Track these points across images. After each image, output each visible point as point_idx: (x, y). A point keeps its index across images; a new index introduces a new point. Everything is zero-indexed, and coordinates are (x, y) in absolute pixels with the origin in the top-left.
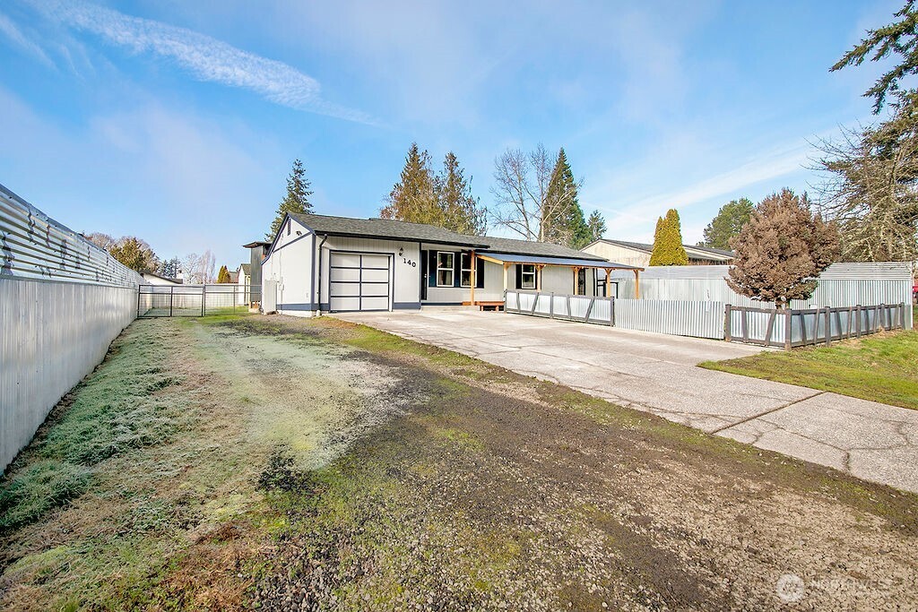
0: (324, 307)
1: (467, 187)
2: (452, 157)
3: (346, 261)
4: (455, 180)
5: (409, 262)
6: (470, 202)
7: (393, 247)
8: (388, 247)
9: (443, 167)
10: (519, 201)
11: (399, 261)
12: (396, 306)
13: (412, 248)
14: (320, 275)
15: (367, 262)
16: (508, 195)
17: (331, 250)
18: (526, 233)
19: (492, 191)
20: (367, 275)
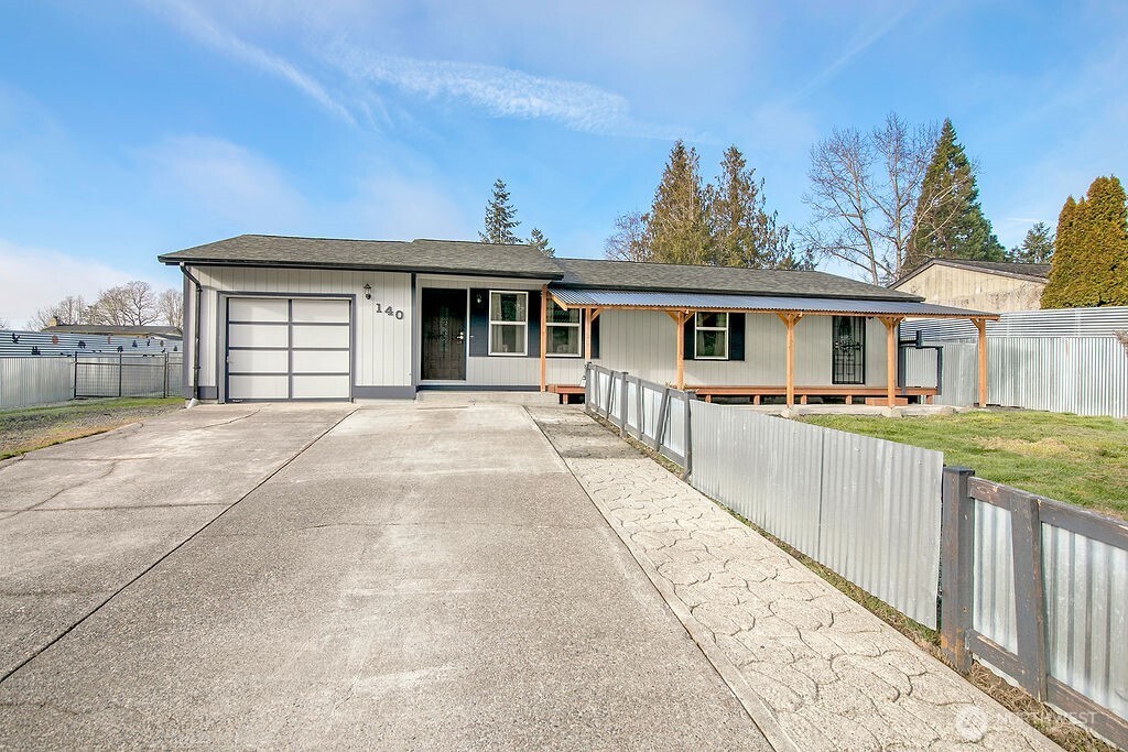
0: (207, 394)
1: (758, 198)
2: (735, 153)
3: (258, 312)
4: (741, 187)
5: (389, 311)
6: (763, 220)
7: (353, 283)
8: (342, 282)
9: (721, 170)
10: (853, 211)
11: (365, 309)
12: (358, 392)
13: (394, 284)
14: (198, 336)
15: (302, 311)
16: (832, 204)
17: (220, 293)
18: (867, 262)
19: (808, 200)
20: (302, 336)
